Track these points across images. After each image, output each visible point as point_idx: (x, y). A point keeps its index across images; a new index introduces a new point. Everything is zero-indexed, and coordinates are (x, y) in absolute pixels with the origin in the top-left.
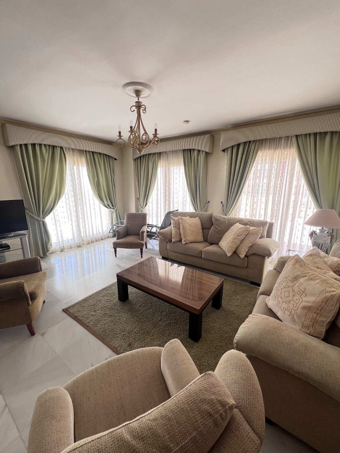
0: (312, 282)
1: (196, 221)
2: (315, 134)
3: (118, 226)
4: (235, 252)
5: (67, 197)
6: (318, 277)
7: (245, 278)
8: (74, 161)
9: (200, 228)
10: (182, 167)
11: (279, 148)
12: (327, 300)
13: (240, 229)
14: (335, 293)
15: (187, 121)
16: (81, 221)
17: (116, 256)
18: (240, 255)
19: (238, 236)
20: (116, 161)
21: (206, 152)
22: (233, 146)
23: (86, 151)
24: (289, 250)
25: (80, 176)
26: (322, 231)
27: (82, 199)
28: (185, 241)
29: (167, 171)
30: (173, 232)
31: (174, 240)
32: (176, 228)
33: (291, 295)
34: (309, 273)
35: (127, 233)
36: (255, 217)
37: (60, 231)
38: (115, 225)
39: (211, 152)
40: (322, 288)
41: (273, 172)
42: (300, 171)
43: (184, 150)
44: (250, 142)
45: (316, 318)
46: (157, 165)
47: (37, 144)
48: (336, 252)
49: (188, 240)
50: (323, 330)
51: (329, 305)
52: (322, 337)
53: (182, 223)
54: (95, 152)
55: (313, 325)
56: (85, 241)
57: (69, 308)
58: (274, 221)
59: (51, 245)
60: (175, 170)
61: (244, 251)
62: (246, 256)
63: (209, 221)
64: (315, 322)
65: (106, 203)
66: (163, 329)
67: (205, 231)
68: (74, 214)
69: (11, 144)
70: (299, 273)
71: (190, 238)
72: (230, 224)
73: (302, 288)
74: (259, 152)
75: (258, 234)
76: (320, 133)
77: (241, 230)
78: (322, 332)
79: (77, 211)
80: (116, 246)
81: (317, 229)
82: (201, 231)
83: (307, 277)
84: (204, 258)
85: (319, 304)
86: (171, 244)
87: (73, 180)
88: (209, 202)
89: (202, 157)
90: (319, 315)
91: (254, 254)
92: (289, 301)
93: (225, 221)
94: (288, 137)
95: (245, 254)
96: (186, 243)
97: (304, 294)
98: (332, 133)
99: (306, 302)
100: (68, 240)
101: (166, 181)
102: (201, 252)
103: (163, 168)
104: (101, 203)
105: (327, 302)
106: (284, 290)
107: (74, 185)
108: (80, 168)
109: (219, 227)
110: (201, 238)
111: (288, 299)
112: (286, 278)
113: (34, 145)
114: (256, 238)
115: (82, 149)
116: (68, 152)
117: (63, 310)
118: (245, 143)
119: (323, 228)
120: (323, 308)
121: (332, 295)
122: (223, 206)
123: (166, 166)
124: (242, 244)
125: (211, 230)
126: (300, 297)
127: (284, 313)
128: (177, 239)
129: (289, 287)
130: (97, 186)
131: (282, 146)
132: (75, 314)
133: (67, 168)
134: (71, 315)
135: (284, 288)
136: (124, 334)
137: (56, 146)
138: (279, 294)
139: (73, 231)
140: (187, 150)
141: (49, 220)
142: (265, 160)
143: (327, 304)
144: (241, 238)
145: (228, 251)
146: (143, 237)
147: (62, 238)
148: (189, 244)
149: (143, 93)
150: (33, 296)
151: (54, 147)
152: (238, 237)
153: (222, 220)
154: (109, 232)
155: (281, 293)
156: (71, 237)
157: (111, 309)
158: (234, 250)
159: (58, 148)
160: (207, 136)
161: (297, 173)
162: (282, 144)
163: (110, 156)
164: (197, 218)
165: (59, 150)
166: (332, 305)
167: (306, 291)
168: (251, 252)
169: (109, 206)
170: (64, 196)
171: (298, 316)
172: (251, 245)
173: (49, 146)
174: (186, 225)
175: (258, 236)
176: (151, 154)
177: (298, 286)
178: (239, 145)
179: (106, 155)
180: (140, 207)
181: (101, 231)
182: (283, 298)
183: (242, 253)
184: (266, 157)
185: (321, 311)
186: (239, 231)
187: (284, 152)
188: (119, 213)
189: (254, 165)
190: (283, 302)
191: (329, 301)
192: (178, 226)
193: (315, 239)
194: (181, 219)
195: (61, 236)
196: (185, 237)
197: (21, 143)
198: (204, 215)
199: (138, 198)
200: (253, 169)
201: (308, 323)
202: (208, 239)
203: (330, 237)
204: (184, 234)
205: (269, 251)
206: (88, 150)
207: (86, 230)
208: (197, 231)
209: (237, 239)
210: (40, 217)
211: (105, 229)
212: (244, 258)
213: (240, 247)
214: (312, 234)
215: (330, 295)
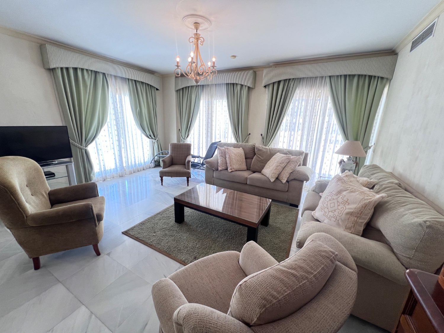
0: (353, 194)
1: (240, 151)
2: (345, 76)
3: (159, 157)
4: (277, 178)
5: (109, 126)
6: (357, 190)
7: (285, 201)
8: (117, 89)
9: (244, 157)
10: (224, 100)
11: (315, 86)
12: (366, 206)
13: (282, 157)
14: (372, 200)
15: (234, 56)
16: (123, 150)
17: (162, 184)
18: (282, 181)
19: (280, 163)
20: (158, 91)
21: (249, 88)
22: (274, 83)
23: (128, 79)
24: (321, 177)
25: (122, 105)
26: (349, 159)
27: (124, 128)
28: (231, 169)
29: (210, 103)
30: (219, 161)
31: (221, 168)
32: (223, 158)
33: (336, 205)
34: (350, 187)
35: (172, 162)
36: (292, 148)
37: (103, 160)
38: (156, 155)
39: (253, 87)
40: (362, 197)
41: (309, 108)
42: (331, 108)
43: (227, 84)
44: (290, 79)
45: (356, 220)
46: (200, 96)
47: (79, 68)
48: (363, 175)
49: (233, 168)
50: (360, 229)
51: (368, 208)
52: (361, 234)
53: (228, 153)
54: (137, 81)
55: (354, 226)
56: (127, 171)
57: (129, 230)
58: (308, 152)
59: (94, 174)
60: (217, 103)
61: (286, 176)
62: (287, 181)
63: (251, 152)
64: (355, 223)
65: (148, 133)
66: (222, 244)
67: (248, 160)
68: (116, 143)
69: (52, 66)
70: (342, 188)
71: (236, 167)
72: (271, 154)
73: (345, 199)
74: (297, 89)
75: (298, 162)
76: (350, 75)
77: (283, 159)
78: (361, 231)
79: (119, 141)
80: (162, 175)
81: (345, 158)
82: (244, 160)
83: (348, 191)
84: (249, 184)
85: (359, 209)
86: (217, 172)
87: (115, 108)
88: (250, 134)
89: (245, 91)
90: (359, 218)
91: (295, 179)
92: (335, 210)
93: (267, 151)
94: (322, 77)
95: (286, 179)
96: (232, 171)
97: (347, 203)
98: (359, 75)
99: (349, 209)
100: (110, 170)
101: (208, 113)
102: (247, 178)
103: (205, 100)
104: (143, 133)
105: (365, 206)
106: (330, 202)
107: (116, 114)
108: (123, 96)
109: (261, 156)
110: (244, 167)
111: (334, 209)
112: (331, 193)
113: (75, 69)
114: (295, 166)
115: (124, 76)
116: (110, 78)
117: (123, 233)
118: (285, 80)
119: (350, 157)
120: (362, 212)
121: (369, 202)
122: (263, 138)
123: (208, 99)
124: (283, 170)
125: (254, 159)
126: (344, 206)
127: (330, 220)
128: (223, 167)
129: (334, 199)
130: (139, 116)
131: (317, 85)
132: (137, 236)
133: (109, 96)
134: (132, 237)
135: (330, 200)
136: (188, 250)
137: (99, 72)
138: (325, 205)
139: (116, 161)
140: (231, 84)
141: (91, 149)
142: (302, 97)
143: (366, 208)
144: (283, 165)
145: (272, 177)
146: (189, 166)
147: (105, 168)
148: (235, 172)
149: (201, 25)
150: (100, 218)
151: (96, 73)
152: (280, 165)
153: (265, 150)
154: (151, 163)
155: (327, 205)
156: (113, 166)
157: (169, 230)
158: (277, 176)
159: (100, 74)
160: (251, 72)
161: (329, 109)
162: (317, 83)
163: (152, 86)
164: (241, 148)
165: (101, 76)
166: (369, 209)
167: (348, 200)
168: (292, 178)
169: (151, 136)
170: (106, 124)
171: (342, 221)
172: (291, 171)
173: (92, 71)
174: (232, 154)
175: (298, 163)
176: (194, 86)
177: (341, 198)
178: (279, 82)
179: (148, 84)
180: (182, 138)
181: (142, 161)
182: (329, 208)
183: (284, 179)
184: (303, 95)
185: (360, 215)
186: (281, 160)
187: (319, 91)
188: (161, 144)
189: (292, 101)
190: (329, 212)
191: (367, 206)
192: (224, 155)
193: (343, 166)
194: (227, 149)
195: (104, 165)
196: (231, 166)
197: (62, 66)
198: (247, 146)
199: (179, 130)
200: (291, 104)
201: (350, 225)
202: (251, 168)
203: (355, 164)
204: (230, 163)
205: (308, 176)
206: (130, 78)
207: (128, 160)
208: (242, 161)
209: (279, 166)
210: (83, 145)
211: (146, 160)
212: (285, 183)
213: (282, 172)
214: (341, 162)
215: (368, 201)
